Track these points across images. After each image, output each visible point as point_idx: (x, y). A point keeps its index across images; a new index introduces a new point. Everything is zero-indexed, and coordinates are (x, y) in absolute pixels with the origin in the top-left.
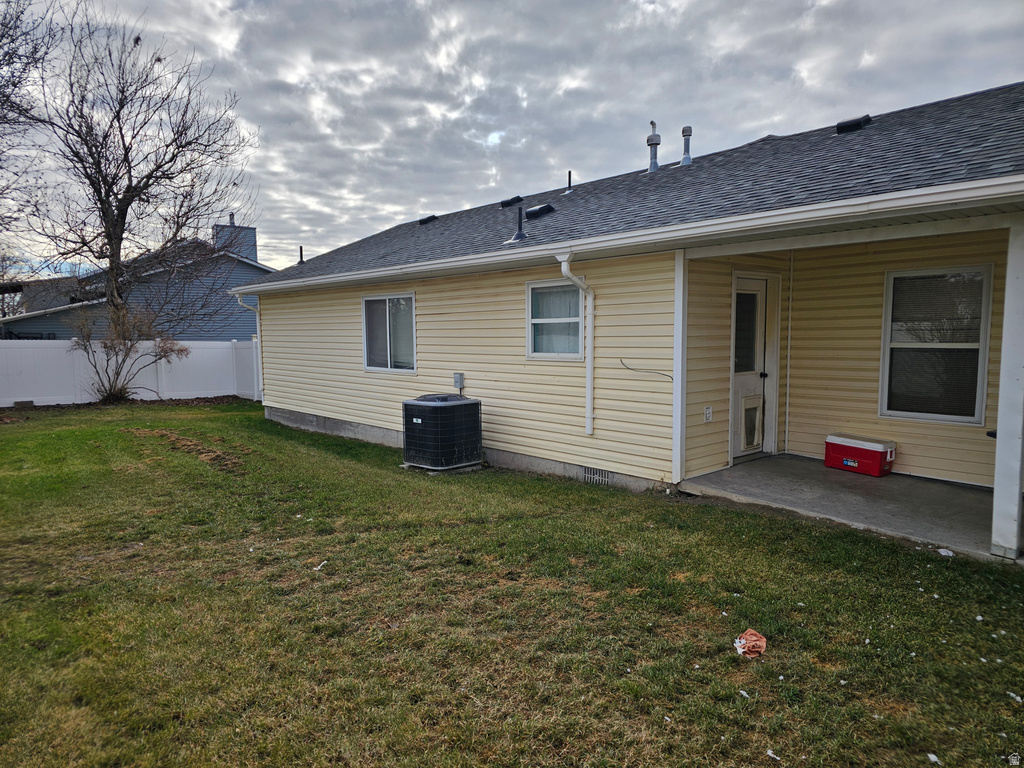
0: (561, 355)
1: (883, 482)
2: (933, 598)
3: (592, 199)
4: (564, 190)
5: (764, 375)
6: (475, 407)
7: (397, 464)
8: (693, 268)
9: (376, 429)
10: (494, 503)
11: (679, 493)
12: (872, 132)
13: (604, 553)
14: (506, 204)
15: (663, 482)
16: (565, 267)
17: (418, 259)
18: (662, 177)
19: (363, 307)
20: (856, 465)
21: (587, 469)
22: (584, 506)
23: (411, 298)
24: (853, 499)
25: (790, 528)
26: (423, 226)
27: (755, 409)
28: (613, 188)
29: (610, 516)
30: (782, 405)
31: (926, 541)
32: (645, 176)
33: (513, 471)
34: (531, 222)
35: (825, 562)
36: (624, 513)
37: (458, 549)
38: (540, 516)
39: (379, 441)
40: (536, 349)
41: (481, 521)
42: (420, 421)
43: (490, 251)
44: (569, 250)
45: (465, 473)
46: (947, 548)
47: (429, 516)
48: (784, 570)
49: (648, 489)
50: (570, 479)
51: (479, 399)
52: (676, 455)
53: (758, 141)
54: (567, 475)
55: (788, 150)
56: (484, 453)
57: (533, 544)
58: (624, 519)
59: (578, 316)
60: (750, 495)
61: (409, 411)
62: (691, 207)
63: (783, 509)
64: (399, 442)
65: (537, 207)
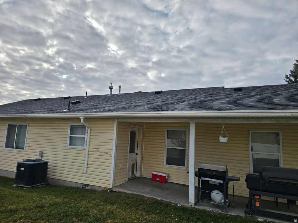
0: (78, 147)
1: (165, 185)
2: (176, 220)
3: (92, 101)
4: (85, 96)
5: (137, 154)
6: (46, 163)
7: (11, 185)
8: (119, 124)
9: (4, 171)
10: (48, 199)
11: (112, 191)
12: (162, 95)
13: (85, 215)
14: (65, 98)
15: (107, 188)
16: (82, 120)
17: (31, 113)
18: (113, 98)
19: (7, 127)
20: (159, 180)
21: (83, 184)
22: (81, 198)
23: (27, 125)
24: (158, 190)
25: (142, 201)
26: (36, 101)
27: (134, 164)
28: (99, 99)
29: (89, 201)
30: (141, 163)
31: (175, 202)
32: (108, 96)
33: (58, 186)
34: (73, 105)
35: (150, 212)
36: (94, 200)
37: (31, 219)
38: (65, 203)
39: (5, 176)
40: (70, 145)
41: (42, 207)
42: (23, 169)
43: (58, 113)
44: (84, 115)
45: (39, 187)
46: (179, 204)
47: (22, 206)
48: (139, 215)
49: (102, 190)
50: (78, 188)
51: (48, 161)
52: (111, 179)
53: (137, 92)
54: (77, 187)
55: (144, 96)
56: (48, 180)
57: (60, 214)
58: (94, 202)
59: (85, 135)
60: (132, 191)
61: (19, 165)
62: (120, 108)
63: (140, 195)
64: (14, 176)
65: (75, 101)
